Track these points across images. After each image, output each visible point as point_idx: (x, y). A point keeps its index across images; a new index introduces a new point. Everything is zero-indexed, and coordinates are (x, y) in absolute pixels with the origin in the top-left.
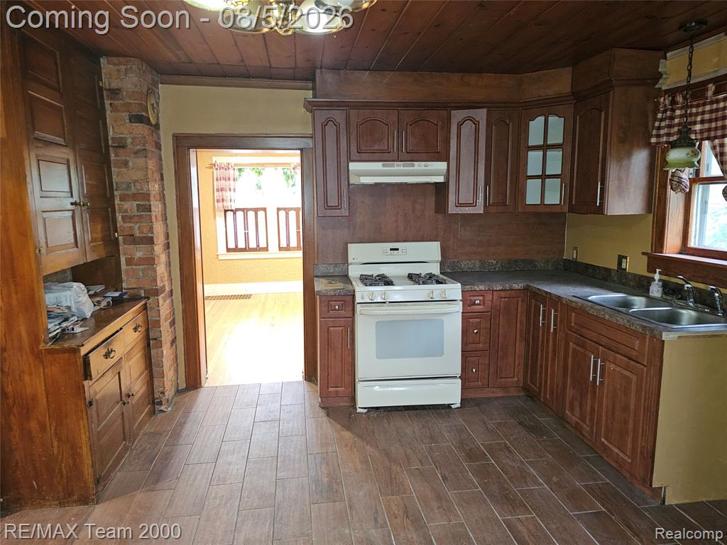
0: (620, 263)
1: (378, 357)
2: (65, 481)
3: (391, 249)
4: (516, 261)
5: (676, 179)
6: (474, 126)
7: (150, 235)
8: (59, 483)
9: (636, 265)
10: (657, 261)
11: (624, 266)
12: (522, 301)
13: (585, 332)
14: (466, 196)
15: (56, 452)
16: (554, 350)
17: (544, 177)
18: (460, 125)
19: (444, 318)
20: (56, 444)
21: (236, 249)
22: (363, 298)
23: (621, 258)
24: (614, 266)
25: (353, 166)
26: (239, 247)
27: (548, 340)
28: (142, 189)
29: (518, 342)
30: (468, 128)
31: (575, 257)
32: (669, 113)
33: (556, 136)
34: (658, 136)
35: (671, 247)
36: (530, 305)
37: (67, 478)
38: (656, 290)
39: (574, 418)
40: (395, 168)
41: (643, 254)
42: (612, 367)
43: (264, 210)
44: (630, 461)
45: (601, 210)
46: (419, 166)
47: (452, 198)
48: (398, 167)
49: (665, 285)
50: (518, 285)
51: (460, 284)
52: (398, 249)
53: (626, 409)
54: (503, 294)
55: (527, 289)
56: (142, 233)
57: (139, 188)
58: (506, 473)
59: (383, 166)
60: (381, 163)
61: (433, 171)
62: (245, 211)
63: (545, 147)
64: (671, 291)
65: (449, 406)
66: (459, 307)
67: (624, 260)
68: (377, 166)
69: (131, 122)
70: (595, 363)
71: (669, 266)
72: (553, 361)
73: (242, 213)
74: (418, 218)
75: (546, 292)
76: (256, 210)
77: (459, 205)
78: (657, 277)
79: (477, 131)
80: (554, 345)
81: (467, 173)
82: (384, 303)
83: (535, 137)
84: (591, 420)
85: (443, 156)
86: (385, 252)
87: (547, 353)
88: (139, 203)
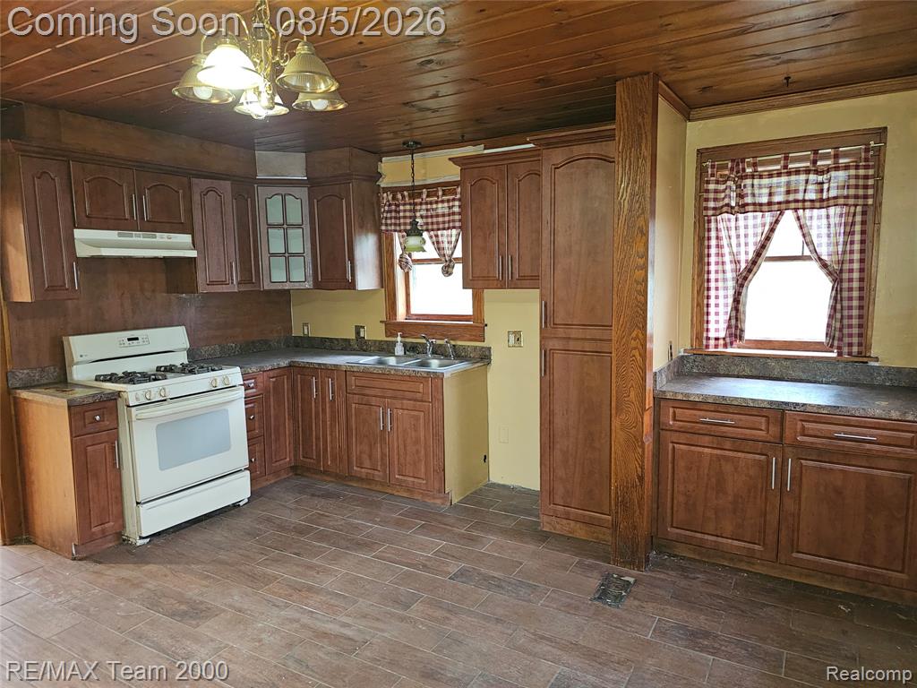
0: (358, 333)
1: (162, 469)
3: (129, 340)
4: (253, 342)
5: (404, 260)
6: (219, 198)
9: (375, 332)
10: (392, 326)
11: (362, 335)
12: (287, 379)
13: (367, 391)
14: (218, 274)
16: (333, 418)
17: (287, 255)
18: (203, 195)
19: (229, 407)
22: (137, 399)
23: (358, 329)
24: (353, 336)
25: (80, 234)
27: (324, 410)
29: (287, 420)
30: (211, 200)
31: (306, 333)
32: (393, 207)
33: (295, 215)
34: (386, 225)
35: (401, 315)
36: (295, 381)
38: (399, 350)
39: (364, 471)
40: (134, 238)
41: (381, 322)
42: (400, 412)
44: (424, 482)
45: (352, 285)
46: (161, 238)
47: (201, 274)
48: (137, 237)
49: (405, 345)
50: (284, 363)
51: (238, 368)
52: (137, 339)
53: (417, 442)
54: (271, 374)
55: (290, 366)
58: (341, 531)
59: (119, 235)
60: (117, 232)
61: (178, 245)
63: (285, 226)
64: (411, 349)
65: (236, 506)
66: (241, 393)
67: (362, 330)
68: (112, 235)
70: (384, 414)
71: (405, 329)
72: (333, 426)
74: (148, 299)
75: (319, 364)
77: (210, 283)
78: (399, 339)
79: (222, 202)
80: (332, 412)
81: (215, 249)
82: (165, 400)
83: (275, 216)
84: (383, 465)
85: (186, 228)
86: (121, 344)
87: (324, 424)
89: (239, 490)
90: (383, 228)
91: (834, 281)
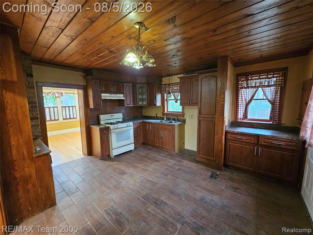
0: (156, 115)
1: (117, 142)
2: (44, 201)
4: (135, 117)
5: (167, 99)
7: (37, 116)
8: (41, 204)
9: (160, 115)
10: (164, 114)
13: (158, 128)
14: (128, 102)
15: (40, 192)
16: (151, 133)
17: (142, 99)
18: (126, 86)
19: (130, 130)
20: (40, 190)
21: (66, 119)
22: (112, 128)
23: (156, 114)
24: (155, 116)
25: (102, 95)
26: (67, 118)
27: (149, 132)
28: (33, 100)
29: (142, 133)
30: (128, 87)
31: (146, 115)
32: (165, 88)
33: (144, 90)
35: (166, 111)
36: (143, 125)
37: (45, 201)
38: (165, 119)
39: (157, 145)
41: (161, 113)
42: (165, 132)
43: (75, 106)
44: (170, 148)
45: (155, 105)
46: (118, 95)
47: (125, 103)
48: (113, 95)
49: (166, 118)
50: (141, 121)
51: (132, 122)
52: (113, 116)
53: (169, 139)
54: (139, 123)
55: (143, 122)
56: (34, 116)
57: (32, 100)
58: (153, 157)
59: (110, 95)
61: (120, 97)
62: (69, 107)
63: (142, 92)
64: (168, 119)
65: (131, 150)
66: (132, 127)
68: (108, 95)
69: (27, 76)
70: (162, 133)
71: (167, 114)
72: (151, 135)
73: (68, 108)
74: (115, 108)
76: (72, 107)
77: (127, 104)
79: (130, 88)
81: (128, 97)
82: (118, 128)
84: (162, 144)
85: (123, 93)
86: (110, 117)
87: (149, 134)
88: (31, 105)
89: (132, 147)
90: (163, 93)
91: (272, 105)
